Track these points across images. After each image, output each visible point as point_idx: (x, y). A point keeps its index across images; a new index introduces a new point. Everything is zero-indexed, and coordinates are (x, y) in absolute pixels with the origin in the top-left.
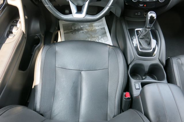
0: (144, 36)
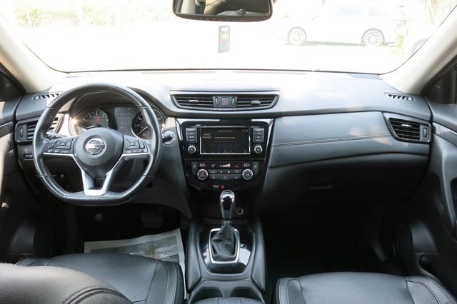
0: (220, 236)
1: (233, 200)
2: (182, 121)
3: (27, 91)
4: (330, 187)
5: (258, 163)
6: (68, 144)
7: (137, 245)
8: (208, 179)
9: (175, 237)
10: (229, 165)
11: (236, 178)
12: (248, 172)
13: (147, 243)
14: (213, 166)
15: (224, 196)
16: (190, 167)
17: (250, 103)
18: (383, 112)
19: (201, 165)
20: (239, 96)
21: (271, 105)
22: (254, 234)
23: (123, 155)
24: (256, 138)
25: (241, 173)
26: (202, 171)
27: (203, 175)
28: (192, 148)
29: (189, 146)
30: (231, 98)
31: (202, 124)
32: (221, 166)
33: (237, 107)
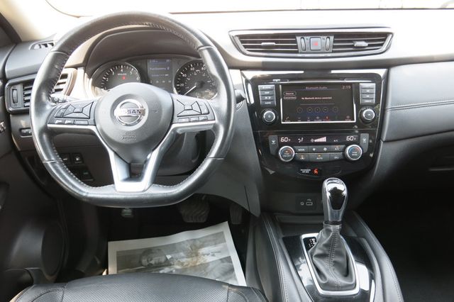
0: (325, 249)
2: (250, 75)
3: (23, 39)
5: (367, 135)
6: (86, 111)
7: (174, 244)
8: (295, 161)
10: (324, 139)
11: (336, 158)
12: (354, 150)
13: (187, 240)
14: (301, 140)
16: (267, 143)
17: (352, 46)
19: (283, 140)
20: (337, 35)
21: (383, 48)
23: (174, 126)
24: (364, 97)
25: (344, 150)
26: (286, 149)
27: (287, 155)
28: (269, 114)
29: (264, 112)
30: (325, 37)
31: (283, 77)
32: (312, 140)
33: (333, 52)
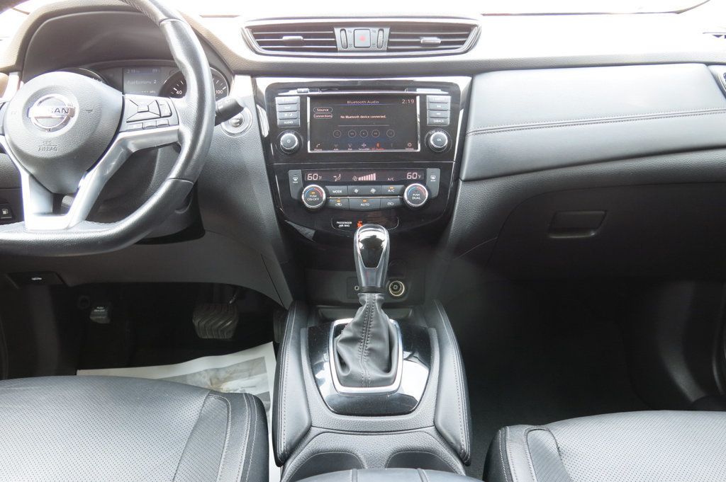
0: (356, 330)
1: (385, 245)
2: (264, 83)
4: (593, 234)
5: (438, 171)
8: (326, 208)
9: (263, 359)
10: (372, 177)
11: (390, 204)
12: (416, 191)
13: (206, 370)
14: (337, 178)
15: (363, 234)
16: (285, 182)
17: (418, 43)
18: (708, 64)
19: (310, 177)
20: (394, 27)
21: (464, 47)
22: (433, 333)
24: (433, 115)
25: (402, 193)
26: (313, 190)
27: (314, 198)
28: (289, 139)
29: (283, 134)
30: (377, 29)
31: (312, 87)
32: (355, 179)
33: (389, 50)
